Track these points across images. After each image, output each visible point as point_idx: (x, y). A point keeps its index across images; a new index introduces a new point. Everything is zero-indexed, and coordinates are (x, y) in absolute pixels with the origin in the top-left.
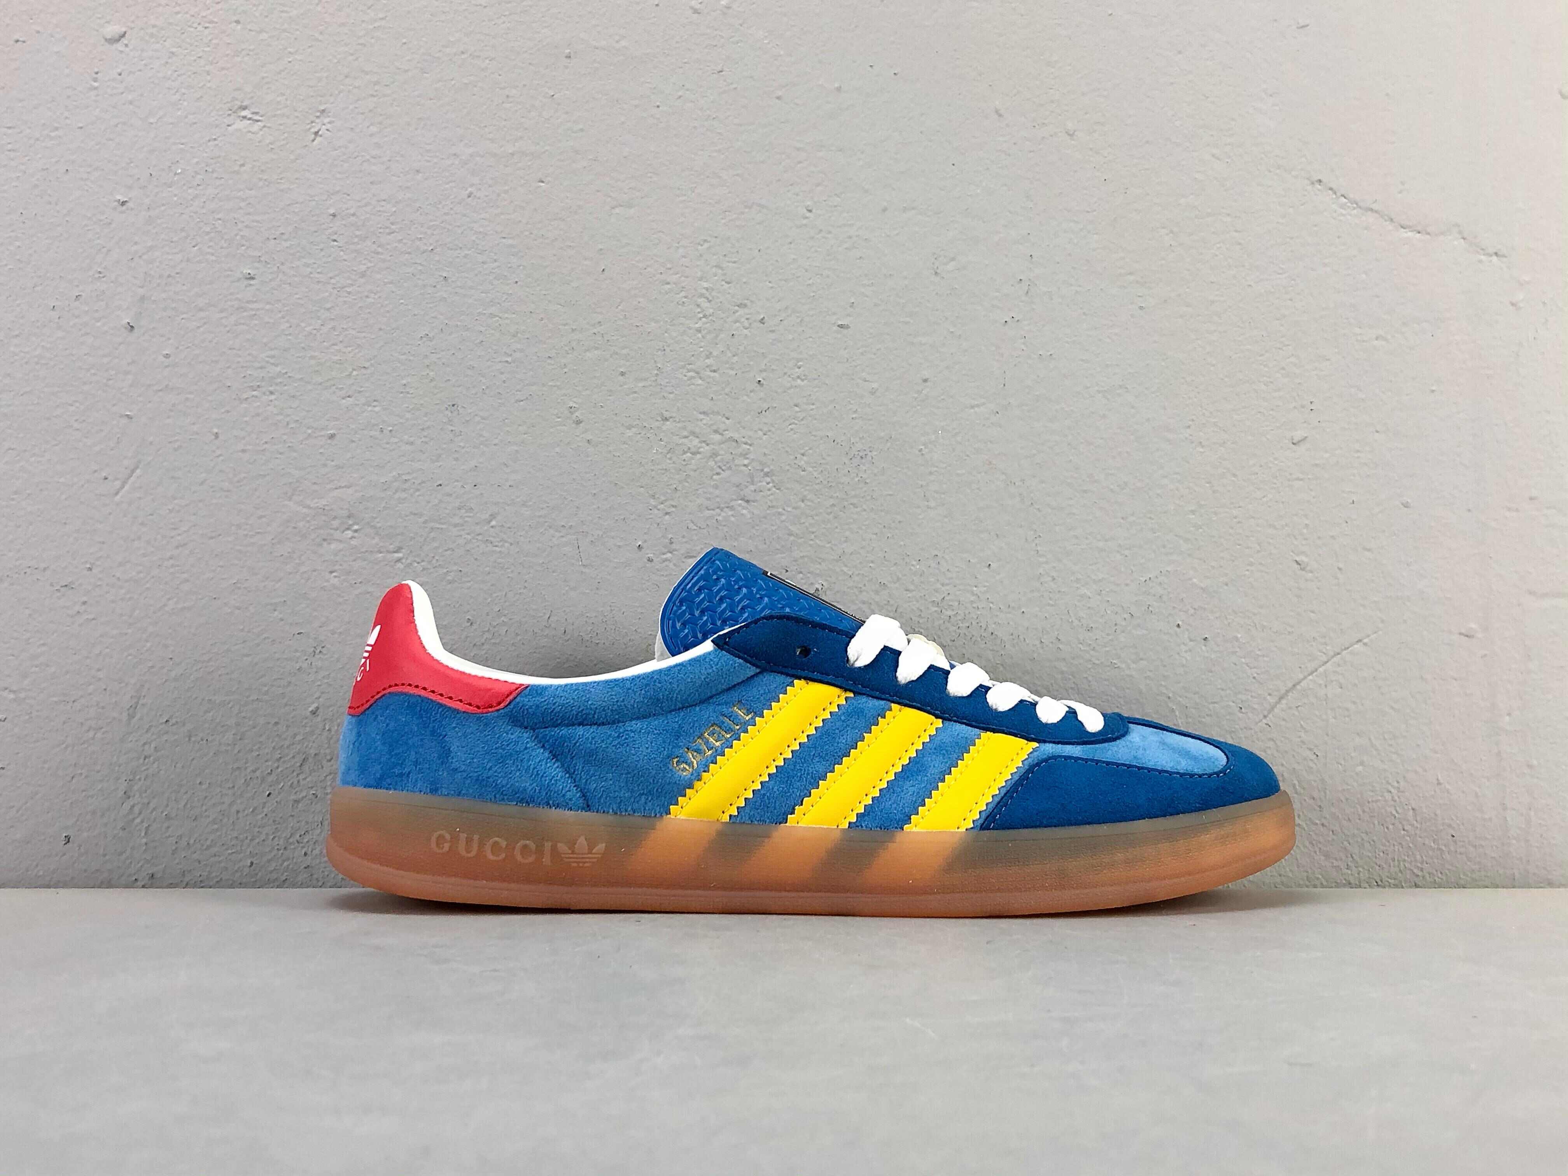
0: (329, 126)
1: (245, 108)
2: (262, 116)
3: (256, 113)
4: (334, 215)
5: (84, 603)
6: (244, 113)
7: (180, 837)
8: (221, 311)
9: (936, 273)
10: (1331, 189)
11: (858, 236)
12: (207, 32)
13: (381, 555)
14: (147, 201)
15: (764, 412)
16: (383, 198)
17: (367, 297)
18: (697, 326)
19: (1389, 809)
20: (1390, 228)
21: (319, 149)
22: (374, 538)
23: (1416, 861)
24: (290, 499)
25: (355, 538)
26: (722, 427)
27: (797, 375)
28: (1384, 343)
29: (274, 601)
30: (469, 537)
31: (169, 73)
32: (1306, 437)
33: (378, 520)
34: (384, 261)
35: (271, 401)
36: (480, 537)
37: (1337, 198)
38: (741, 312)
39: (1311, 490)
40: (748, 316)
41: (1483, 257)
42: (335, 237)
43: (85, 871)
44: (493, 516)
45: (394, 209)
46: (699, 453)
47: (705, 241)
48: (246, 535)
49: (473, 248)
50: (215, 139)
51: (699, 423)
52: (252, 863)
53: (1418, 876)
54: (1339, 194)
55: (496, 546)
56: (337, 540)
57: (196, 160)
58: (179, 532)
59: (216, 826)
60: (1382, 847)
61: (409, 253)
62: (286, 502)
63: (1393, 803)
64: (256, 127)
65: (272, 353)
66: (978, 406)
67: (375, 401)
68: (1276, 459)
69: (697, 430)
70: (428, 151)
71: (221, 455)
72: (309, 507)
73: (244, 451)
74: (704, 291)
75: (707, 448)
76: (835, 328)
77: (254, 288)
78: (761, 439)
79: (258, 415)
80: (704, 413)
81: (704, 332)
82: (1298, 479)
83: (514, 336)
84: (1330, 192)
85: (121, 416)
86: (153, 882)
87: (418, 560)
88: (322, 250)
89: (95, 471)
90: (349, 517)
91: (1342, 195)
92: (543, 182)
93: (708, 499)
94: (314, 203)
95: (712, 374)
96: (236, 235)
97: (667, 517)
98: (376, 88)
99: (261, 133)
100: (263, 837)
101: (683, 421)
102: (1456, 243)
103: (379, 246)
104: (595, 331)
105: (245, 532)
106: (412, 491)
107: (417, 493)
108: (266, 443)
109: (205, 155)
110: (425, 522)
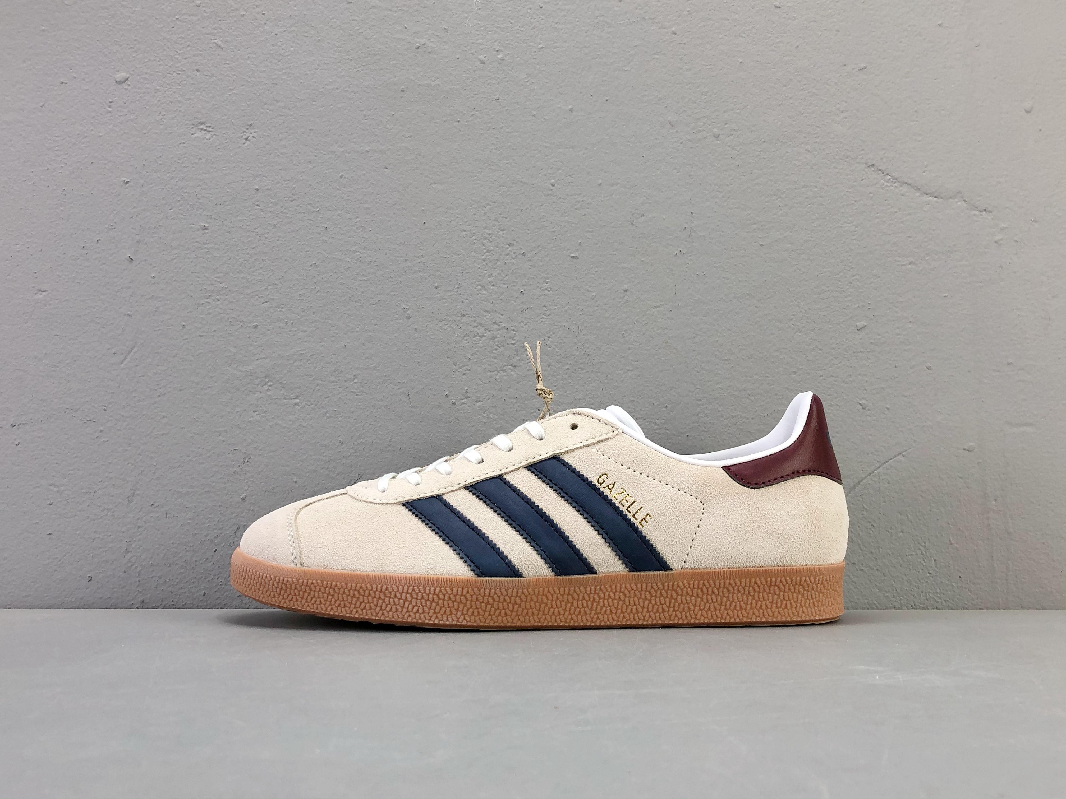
0: (255, 135)
1: (202, 123)
2: (212, 128)
3: (210, 127)
4: (257, 190)
5: (101, 431)
6: (201, 127)
7: (160, 577)
8: (187, 250)
9: (632, 224)
10: (880, 170)
11: (583, 201)
12: (179, 76)
13: (285, 401)
14: (142, 181)
15: (524, 311)
16: (288, 179)
17: (278, 240)
18: (483, 257)
19: (919, 560)
20: (918, 194)
21: (249, 149)
22: (281, 390)
23: (937, 593)
24: (230, 366)
25: (270, 390)
26: (498, 320)
27: (546, 287)
28: (914, 267)
29: (218, 430)
30: (340, 389)
31: (156, 101)
32: (865, 326)
33: (284, 379)
34: (289, 218)
35: (218, 305)
36: (347, 390)
37: (885, 176)
38: (510, 249)
39: (869, 359)
40: (515, 251)
41: (977, 213)
42: (257, 203)
43: (101, 598)
44: (355, 377)
45: (294, 186)
46: (485, 336)
47: (488, 204)
48: (202, 389)
49: (344, 209)
50: (184, 143)
51: (485, 318)
52: (204, 593)
53: (938, 602)
54: (885, 173)
55: (357, 395)
56: (259, 391)
57: (172, 156)
58: (160, 387)
59: (182, 570)
60: (915, 584)
61: (304, 213)
62: (228, 368)
63: (922, 556)
64: (208, 136)
65: (217, 275)
66: (659, 306)
67: (283, 305)
68: (846, 340)
69: (483, 322)
70: (316, 150)
71: (187, 339)
72: (241, 371)
73: (200, 336)
74: (487, 236)
75: (489, 333)
76: (569, 258)
77: (208, 235)
78: (523, 327)
79: (210, 314)
80: (487, 311)
81: (487, 262)
82: (861, 352)
83: (369, 264)
84: (880, 172)
85: (126, 315)
86: (143, 605)
87: (309, 403)
88: (250, 211)
89: (109, 349)
90: (266, 377)
91: (888, 174)
92: (387, 168)
93: (490, 365)
94: (244, 182)
95: (493, 287)
96: (197, 202)
97: (464, 377)
98: (284, 110)
99: (212, 139)
100: (212, 577)
101: (474, 317)
102: (959, 203)
103: (285, 209)
104: (419, 261)
105: (201, 387)
106: (305, 360)
107: (309, 362)
108: (215, 331)
109: (177, 152)
110: (314, 379)
